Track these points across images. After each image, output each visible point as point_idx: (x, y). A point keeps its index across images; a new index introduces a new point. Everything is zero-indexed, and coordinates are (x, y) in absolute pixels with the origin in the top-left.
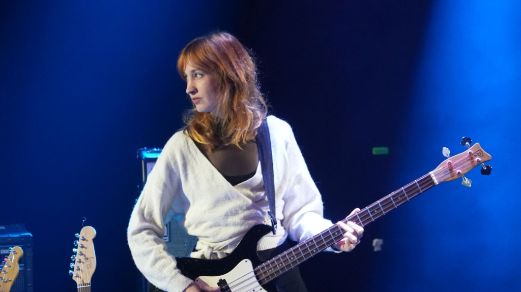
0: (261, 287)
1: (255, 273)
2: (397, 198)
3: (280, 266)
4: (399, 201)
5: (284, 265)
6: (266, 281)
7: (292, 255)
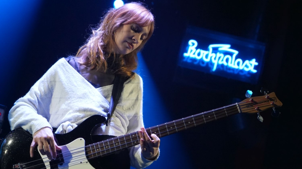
0: (87, 160)
1: (86, 149)
2: (208, 116)
3: (106, 148)
4: (208, 118)
5: (110, 148)
6: (93, 157)
7: (117, 142)
